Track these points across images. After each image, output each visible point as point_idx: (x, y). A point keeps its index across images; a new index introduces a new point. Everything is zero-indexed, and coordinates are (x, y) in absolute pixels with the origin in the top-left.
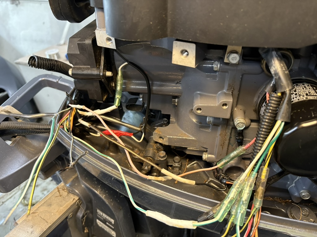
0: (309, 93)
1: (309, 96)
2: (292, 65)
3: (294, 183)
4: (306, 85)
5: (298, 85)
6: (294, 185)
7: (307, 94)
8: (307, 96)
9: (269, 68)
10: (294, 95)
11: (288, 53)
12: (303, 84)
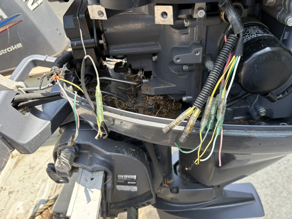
0: (258, 32)
1: (258, 34)
2: (243, 14)
3: (253, 106)
4: (255, 27)
5: (249, 28)
6: (253, 107)
7: (257, 33)
8: (257, 34)
9: (227, 17)
10: (247, 35)
11: (240, 4)
12: (253, 27)
